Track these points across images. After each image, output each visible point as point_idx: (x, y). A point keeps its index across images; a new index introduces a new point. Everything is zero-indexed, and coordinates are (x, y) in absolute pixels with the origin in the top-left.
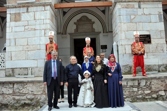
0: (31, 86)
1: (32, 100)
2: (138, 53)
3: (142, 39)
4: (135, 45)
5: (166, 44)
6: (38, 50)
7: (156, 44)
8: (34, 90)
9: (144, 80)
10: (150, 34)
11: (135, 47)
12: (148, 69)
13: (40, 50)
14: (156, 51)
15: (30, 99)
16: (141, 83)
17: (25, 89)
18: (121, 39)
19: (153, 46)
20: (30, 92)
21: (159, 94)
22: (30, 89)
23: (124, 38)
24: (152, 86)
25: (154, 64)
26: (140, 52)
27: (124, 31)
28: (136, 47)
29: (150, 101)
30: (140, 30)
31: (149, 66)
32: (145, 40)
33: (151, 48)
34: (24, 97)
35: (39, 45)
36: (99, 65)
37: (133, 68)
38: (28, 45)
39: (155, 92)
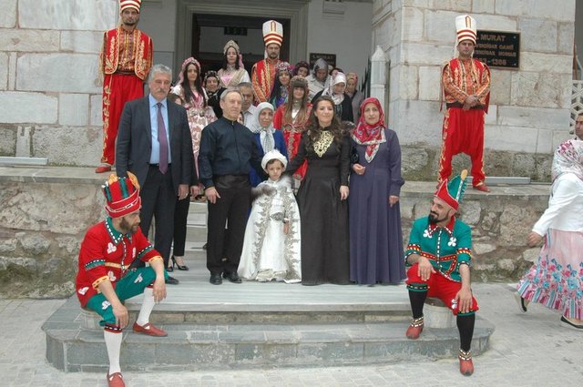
0: (40, 198)
1: (40, 254)
2: (465, 102)
3: (488, 49)
4: (456, 71)
5: (571, 77)
6: (62, 51)
7: (536, 75)
8: (50, 217)
9: (477, 204)
10: (519, 31)
11: (457, 79)
12: (496, 167)
13: (71, 55)
14: (534, 99)
15: (34, 249)
16: (464, 213)
17: (14, 210)
18: (405, 41)
19: (523, 80)
20: (32, 221)
21: (522, 258)
22: (35, 212)
23: (418, 38)
24: (503, 227)
25: (519, 150)
26: (471, 99)
27: (422, 10)
28: (459, 77)
29: (490, 280)
30: (485, 13)
31: (500, 154)
32: (497, 53)
33: (515, 86)
34: (9, 242)
35: (68, 32)
36: (324, 132)
37: (441, 156)
38: (17, 26)
39: (512, 251)
